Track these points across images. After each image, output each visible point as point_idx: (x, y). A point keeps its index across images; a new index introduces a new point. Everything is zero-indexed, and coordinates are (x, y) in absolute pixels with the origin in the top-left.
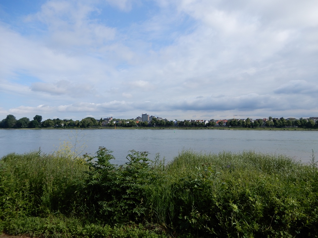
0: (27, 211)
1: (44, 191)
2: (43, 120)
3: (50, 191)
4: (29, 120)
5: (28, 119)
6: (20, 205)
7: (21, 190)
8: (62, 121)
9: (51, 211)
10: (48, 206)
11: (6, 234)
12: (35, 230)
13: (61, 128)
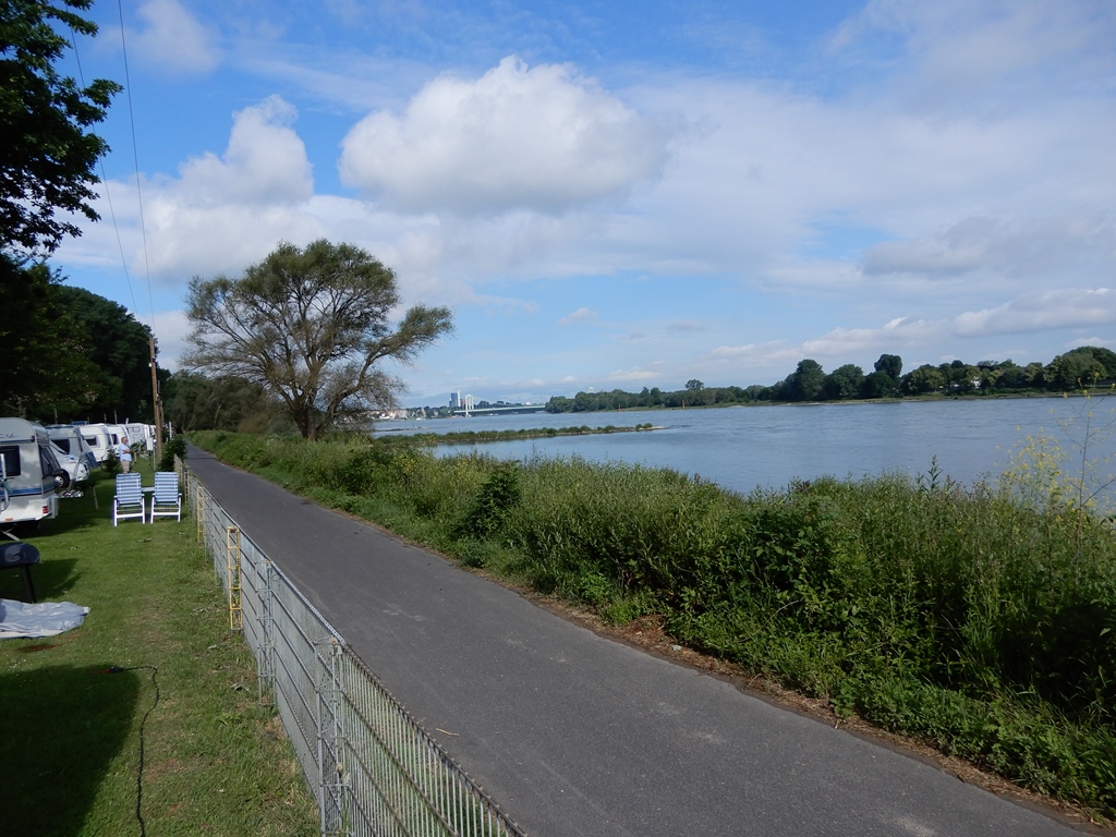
0: (918, 663)
1: (972, 607)
2: (904, 372)
3: (993, 611)
4: (862, 372)
5: (858, 371)
6: (894, 640)
7: (889, 590)
8: (972, 368)
9: (1004, 683)
10: (990, 663)
11: (863, 718)
12: (955, 731)
13: (972, 393)
